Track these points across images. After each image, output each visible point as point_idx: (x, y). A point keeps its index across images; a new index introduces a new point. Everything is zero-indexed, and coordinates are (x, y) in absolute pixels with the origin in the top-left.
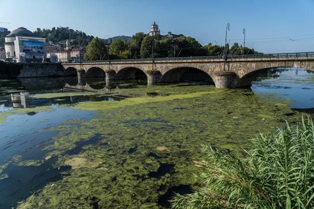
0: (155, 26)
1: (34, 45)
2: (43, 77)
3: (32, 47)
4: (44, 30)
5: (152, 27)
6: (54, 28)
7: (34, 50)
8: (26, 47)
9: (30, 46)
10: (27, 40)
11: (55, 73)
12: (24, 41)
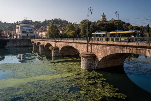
0: (104, 16)
1: (28, 29)
2: (21, 47)
3: (27, 30)
4: (48, 20)
5: (102, 16)
6: (53, 19)
7: (28, 31)
8: (24, 30)
9: (26, 29)
10: (24, 26)
11: (27, 44)
12: (23, 27)
